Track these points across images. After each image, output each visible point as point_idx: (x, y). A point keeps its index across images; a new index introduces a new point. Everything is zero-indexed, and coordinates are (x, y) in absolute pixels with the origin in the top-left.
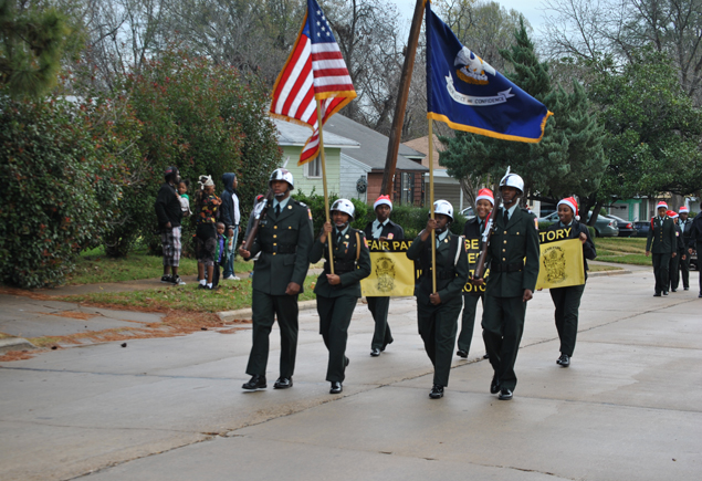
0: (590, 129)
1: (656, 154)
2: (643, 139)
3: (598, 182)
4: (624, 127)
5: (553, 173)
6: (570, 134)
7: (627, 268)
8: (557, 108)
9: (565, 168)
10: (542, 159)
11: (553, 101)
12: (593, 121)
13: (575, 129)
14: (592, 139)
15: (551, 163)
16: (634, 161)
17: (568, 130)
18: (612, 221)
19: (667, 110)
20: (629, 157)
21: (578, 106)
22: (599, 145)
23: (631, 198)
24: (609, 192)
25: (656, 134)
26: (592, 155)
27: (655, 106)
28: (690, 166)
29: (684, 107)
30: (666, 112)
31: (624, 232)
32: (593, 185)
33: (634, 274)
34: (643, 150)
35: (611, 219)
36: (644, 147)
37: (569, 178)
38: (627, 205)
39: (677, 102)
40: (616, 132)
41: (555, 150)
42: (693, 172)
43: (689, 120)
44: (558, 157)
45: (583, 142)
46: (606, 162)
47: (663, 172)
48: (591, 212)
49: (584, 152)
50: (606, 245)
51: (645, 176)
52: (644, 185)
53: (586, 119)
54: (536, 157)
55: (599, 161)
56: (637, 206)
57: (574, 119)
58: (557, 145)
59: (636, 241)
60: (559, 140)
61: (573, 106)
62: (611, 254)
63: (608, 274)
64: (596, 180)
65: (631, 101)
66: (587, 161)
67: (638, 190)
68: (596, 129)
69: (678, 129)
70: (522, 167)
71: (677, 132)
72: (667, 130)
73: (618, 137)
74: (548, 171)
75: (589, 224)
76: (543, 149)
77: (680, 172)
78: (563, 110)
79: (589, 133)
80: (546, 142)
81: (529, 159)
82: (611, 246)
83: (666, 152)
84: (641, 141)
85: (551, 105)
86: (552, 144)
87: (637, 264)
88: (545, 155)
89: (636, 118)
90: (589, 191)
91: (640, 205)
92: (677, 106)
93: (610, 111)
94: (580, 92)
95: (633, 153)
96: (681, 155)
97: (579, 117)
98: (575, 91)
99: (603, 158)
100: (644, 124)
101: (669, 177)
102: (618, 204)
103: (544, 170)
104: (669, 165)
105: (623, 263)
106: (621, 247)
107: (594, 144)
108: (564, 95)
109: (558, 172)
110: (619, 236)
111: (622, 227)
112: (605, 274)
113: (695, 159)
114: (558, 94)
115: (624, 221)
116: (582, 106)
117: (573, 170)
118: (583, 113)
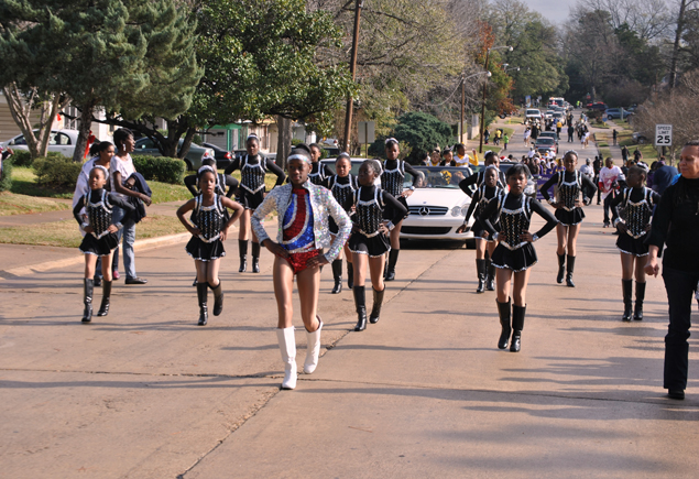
0: (177, 25)
1: (263, 68)
2: (246, 48)
3: (188, 101)
4: (222, 34)
6: (149, 32)
9: (143, 79)
16: (235, 77)
18: (208, 150)
19: (276, 13)
20: (228, 71)
22: (190, 48)
23: (231, 122)
25: (263, 42)
26: (180, 60)
31: (222, 162)
32: (182, 103)
34: (246, 62)
36: (246, 57)
38: (225, 130)
43: (303, 26)
46: (199, 73)
48: (182, 140)
55: (190, 70)
56: (236, 132)
57: (155, 11)
58: (131, 46)
60: (133, 40)
64: (185, 96)
68: (185, 25)
69: (289, 37)
71: (287, 41)
72: (275, 37)
76: (111, 52)
80: (116, 42)
83: (275, 65)
84: (244, 51)
86: (125, 45)
88: (114, 60)
89: (237, 23)
91: (240, 130)
95: (234, 66)
99: (195, 67)
100: (248, 31)
101: (279, 96)
102: (215, 129)
103: (114, 82)
104: (278, 81)
107: (183, 47)
109: (133, 85)
111: (220, 156)
113: (308, 75)
115: (221, 149)
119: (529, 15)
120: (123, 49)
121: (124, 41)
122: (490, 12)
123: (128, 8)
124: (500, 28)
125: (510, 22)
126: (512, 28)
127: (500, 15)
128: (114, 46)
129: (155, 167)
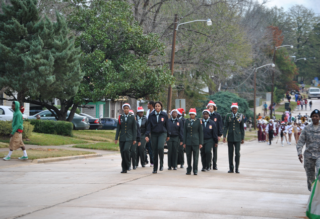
0: (69, 49)
1: (117, 68)
2: (108, 57)
3: (76, 89)
4: (93, 48)
5: (42, 82)
6: (55, 53)
7: (98, 152)
8: (45, 33)
9: (52, 78)
10: (33, 72)
11: (41, 28)
12: (72, 43)
13: (58, 49)
14: (71, 57)
15: (40, 74)
16: (101, 73)
17: (53, 50)
18: (85, 118)
19: (125, 35)
20: (97, 70)
21: (61, 31)
22: (77, 61)
23: (99, 100)
24: (83, 96)
25: (117, 53)
26: (72, 68)
27: (116, 32)
28: (142, 77)
29: (137, 33)
30: (125, 37)
31: (93, 126)
32: (73, 91)
33: (104, 157)
34: (108, 65)
35: (84, 116)
36: (108, 63)
37: (55, 86)
38: (94, 105)
39: (132, 30)
40: (87, 51)
41: (44, 65)
42: (144, 81)
43: (141, 43)
44: (46, 70)
45: (64, 59)
46: (82, 75)
47: (123, 81)
48: (69, 112)
49: (66, 66)
50: (81, 136)
51: (109, 84)
52: (109, 91)
53: (67, 42)
54: (29, 70)
55: (77, 73)
56: (102, 107)
57: (57, 42)
58: (45, 61)
59: (103, 133)
60: (46, 57)
61: (57, 31)
62: (85, 142)
63: (85, 157)
64: (74, 87)
65: (98, 29)
66: (68, 73)
67: (104, 95)
68: (74, 49)
69: (133, 49)
70: (18, 78)
71: (132, 52)
72: (124, 50)
73: (89, 55)
74: (39, 80)
75: (68, 120)
76: (34, 64)
77: (135, 81)
78: (49, 34)
79: (69, 53)
80: (37, 59)
81: (24, 71)
82: (85, 136)
83: (125, 67)
84: (106, 58)
85: (40, 31)
86: (42, 61)
87: (105, 150)
88: (36, 68)
89: (102, 42)
90: (69, 95)
91: (104, 106)
92: (133, 33)
93: (83, 36)
94: (62, 22)
95: (100, 67)
96: (135, 69)
97: (61, 40)
98: (58, 20)
99: (80, 71)
100: (108, 46)
101: (127, 85)
102: (89, 105)
103: (36, 79)
104: (126, 76)
105: (95, 149)
106: (92, 137)
107: (73, 61)
108: (49, 23)
109: (46, 81)
110: (90, 129)
111: (92, 122)
112: (83, 158)
113: (145, 72)
114: (45, 22)
115: (93, 118)
116: (63, 32)
117: (57, 80)
118: (64, 37)
119: (315, 18)
120: (41, 63)
121: (41, 58)
122: (285, 18)
123: (43, 40)
124: (294, 29)
125: (301, 24)
126: (302, 29)
127: (293, 20)
128: (36, 61)
129: (56, 127)
